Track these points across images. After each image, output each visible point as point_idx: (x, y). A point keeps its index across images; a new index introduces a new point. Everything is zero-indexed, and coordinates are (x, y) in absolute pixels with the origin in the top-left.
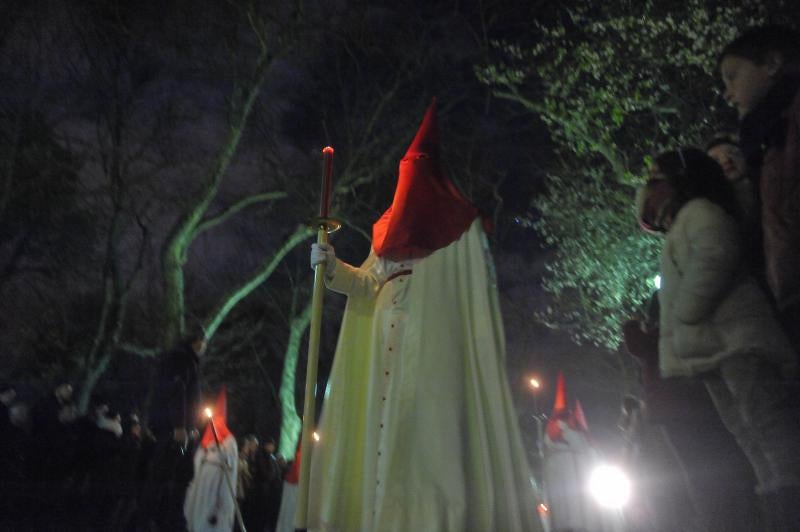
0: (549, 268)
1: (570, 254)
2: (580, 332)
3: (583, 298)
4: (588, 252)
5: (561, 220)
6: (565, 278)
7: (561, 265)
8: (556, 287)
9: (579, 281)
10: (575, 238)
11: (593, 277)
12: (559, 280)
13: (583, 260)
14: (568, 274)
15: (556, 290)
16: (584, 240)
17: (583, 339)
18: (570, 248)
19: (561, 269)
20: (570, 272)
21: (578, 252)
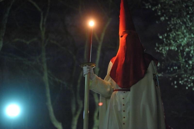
0: (161, 37)
1: (175, 28)
2: (178, 80)
3: (180, 57)
4: (186, 27)
5: (170, 6)
6: (170, 44)
7: (168, 36)
8: (164, 50)
9: (179, 46)
10: (178, 18)
11: (188, 45)
12: (166, 45)
13: (183, 33)
14: (172, 42)
15: (164, 52)
16: (185, 20)
17: (178, 84)
18: (175, 25)
19: (168, 38)
20: (173, 41)
21: (180, 27)
